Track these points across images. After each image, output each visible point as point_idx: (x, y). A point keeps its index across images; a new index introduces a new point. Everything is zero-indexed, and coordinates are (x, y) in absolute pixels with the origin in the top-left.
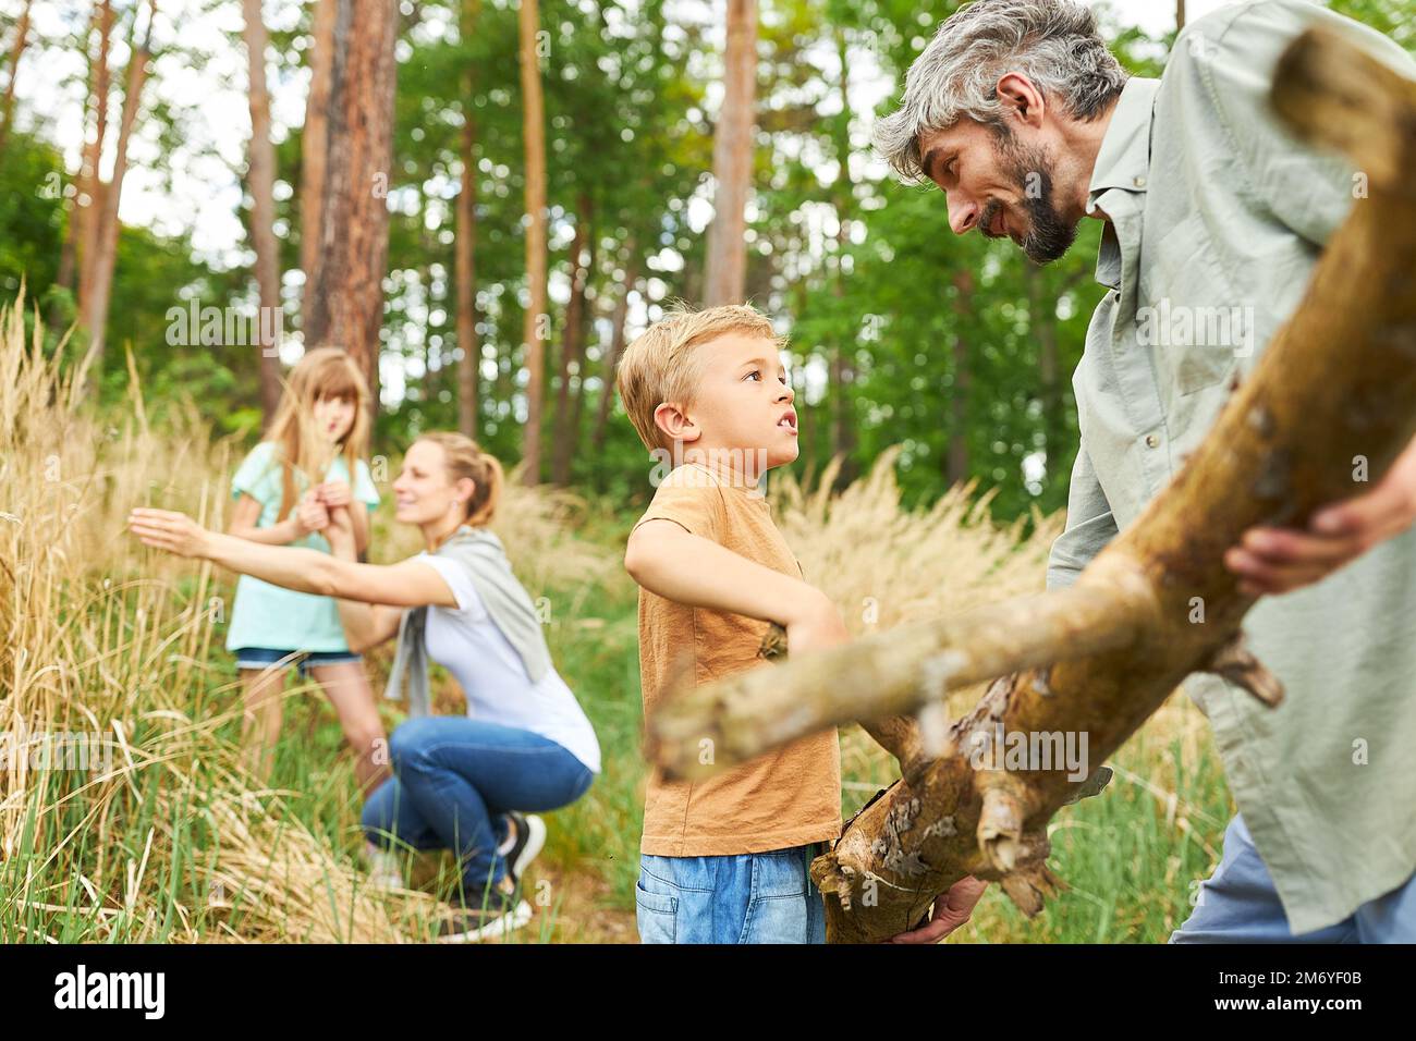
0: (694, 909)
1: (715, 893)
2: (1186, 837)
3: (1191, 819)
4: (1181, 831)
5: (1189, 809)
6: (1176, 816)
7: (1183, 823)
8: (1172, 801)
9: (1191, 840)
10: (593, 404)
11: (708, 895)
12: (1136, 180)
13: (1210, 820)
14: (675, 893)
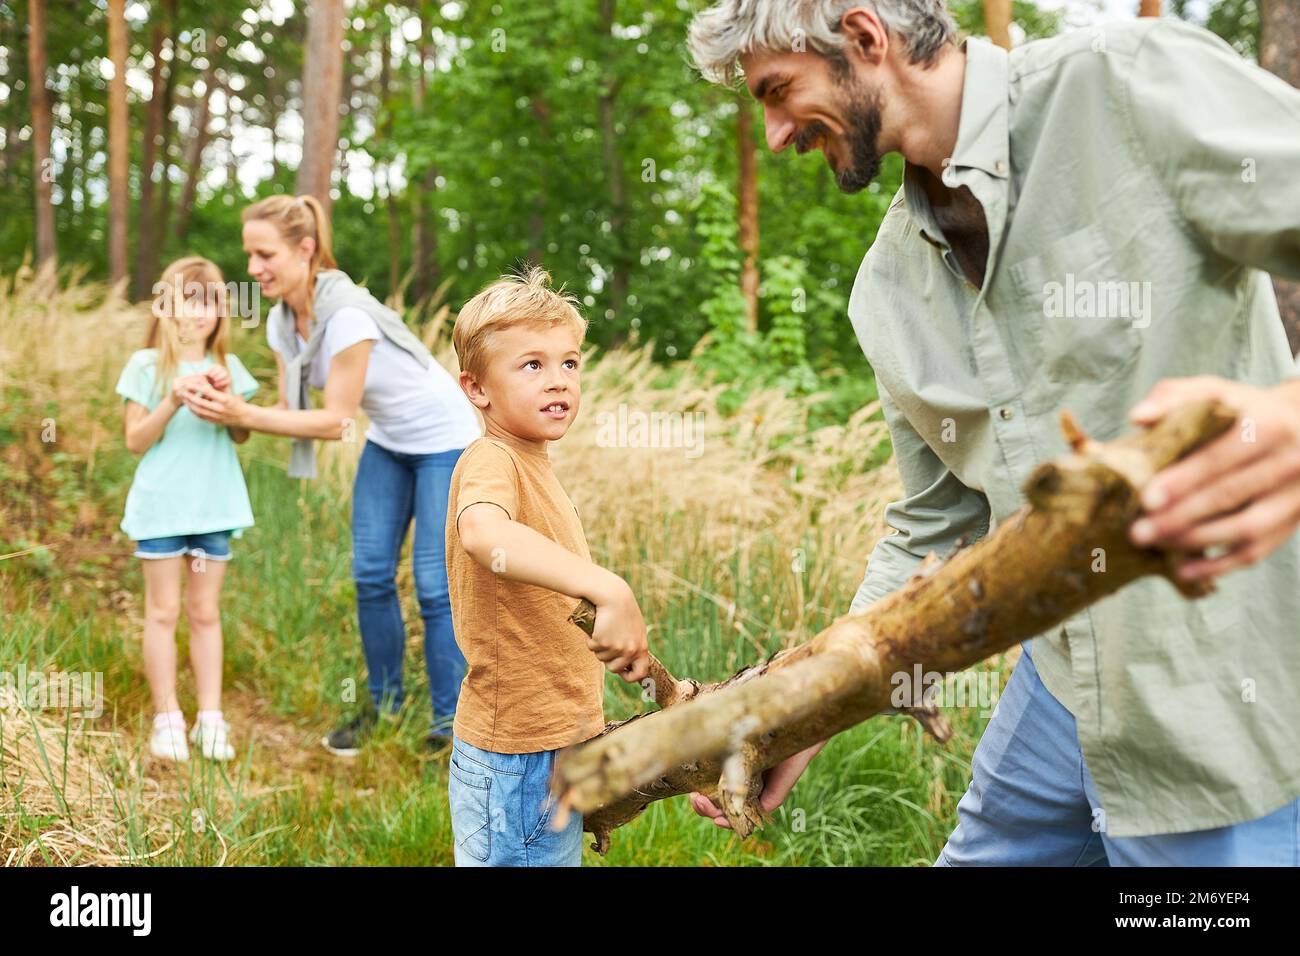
0: (509, 788)
1: (525, 776)
2: (741, 638)
3: (745, 624)
4: (738, 632)
5: (744, 613)
6: (735, 620)
7: (739, 626)
8: (731, 609)
9: (745, 639)
10: (176, 194)
11: (520, 777)
12: (997, 166)
13: (759, 624)
14: (489, 774)
